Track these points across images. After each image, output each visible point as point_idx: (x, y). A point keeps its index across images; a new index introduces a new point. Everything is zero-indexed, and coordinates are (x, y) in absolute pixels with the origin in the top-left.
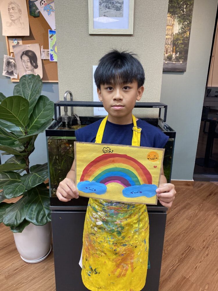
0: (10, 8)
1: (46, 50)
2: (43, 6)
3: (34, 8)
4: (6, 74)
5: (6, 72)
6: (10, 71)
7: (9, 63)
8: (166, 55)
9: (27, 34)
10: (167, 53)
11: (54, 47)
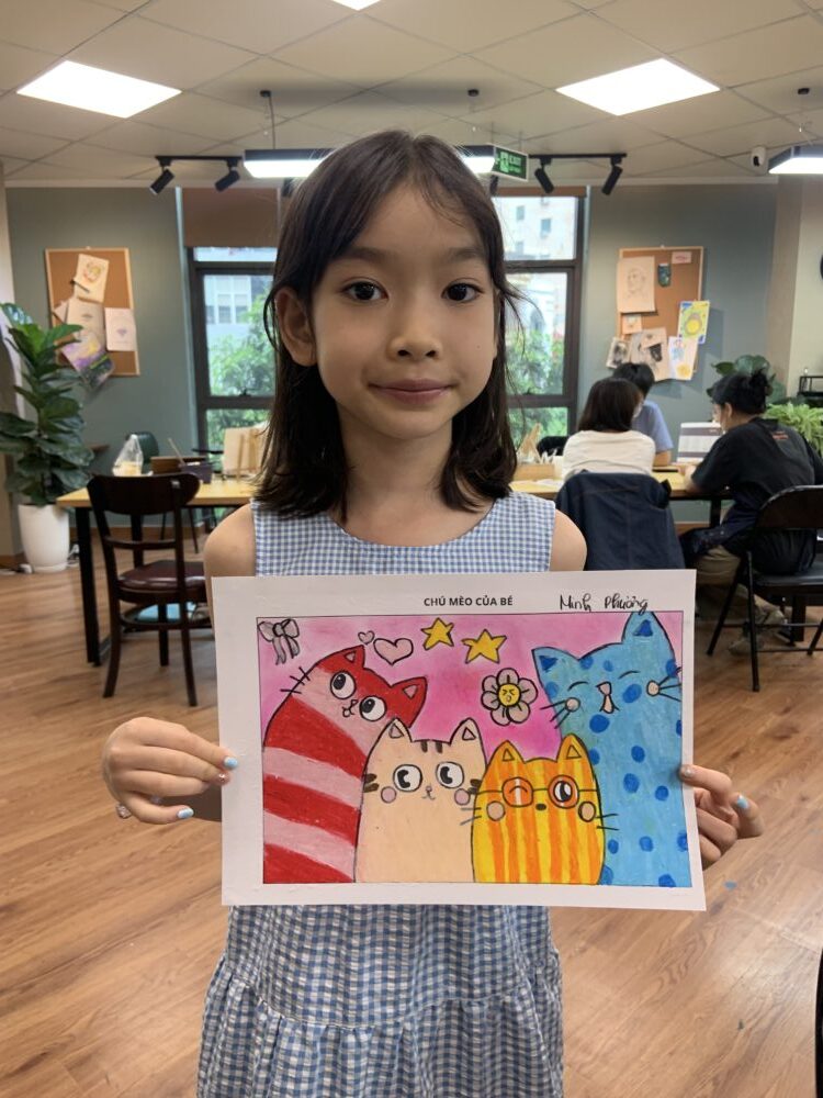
0: (631, 275)
3: (664, 275)
5: (612, 361)
6: (617, 360)
7: (617, 349)
9: (652, 309)
11: (685, 324)
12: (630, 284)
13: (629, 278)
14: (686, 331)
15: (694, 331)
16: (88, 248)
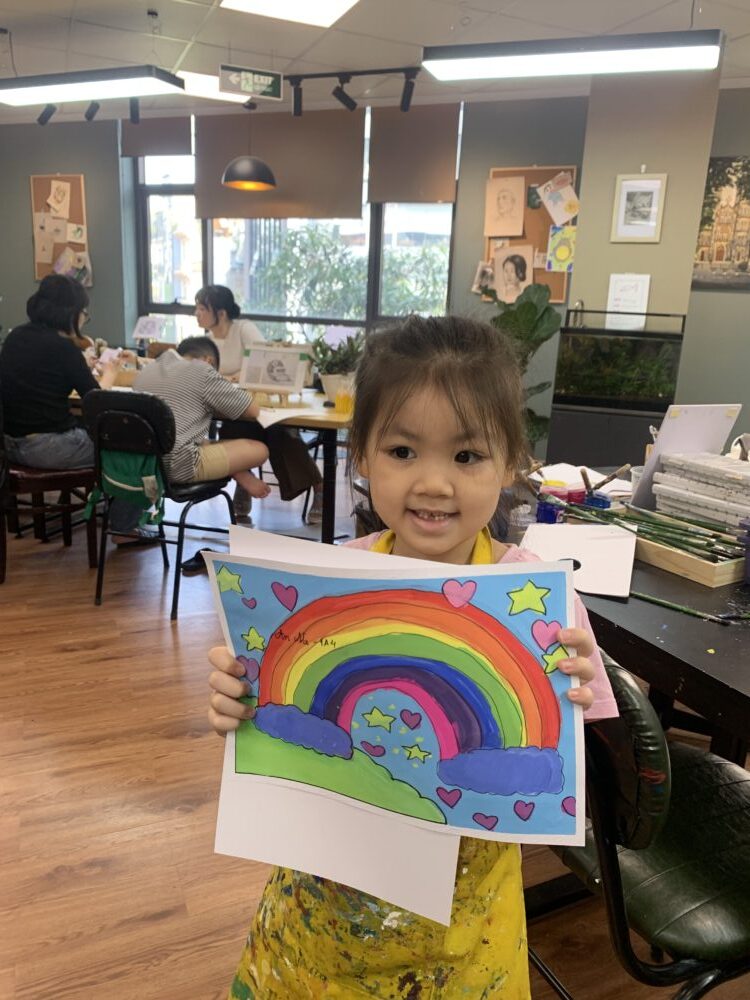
0: (501, 196)
1: (542, 255)
3: (535, 197)
5: (477, 285)
6: (484, 285)
7: (484, 274)
8: (737, 263)
9: (520, 233)
10: (738, 259)
12: (499, 207)
13: (499, 199)
14: (556, 257)
15: (563, 258)
16: (58, 175)
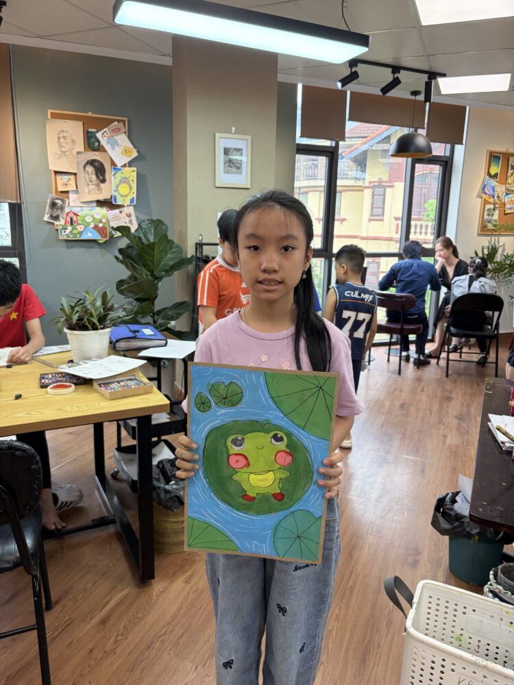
0: (61, 136)
2: (106, 138)
3: (93, 140)
4: (49, 218)
5: (49, 215)
6: (55, 215)
7: (53, 205)
11: (117, 186)
12: (61, 146)
13: (59, 138)
14: (119, 193)
15: (124, 194)
